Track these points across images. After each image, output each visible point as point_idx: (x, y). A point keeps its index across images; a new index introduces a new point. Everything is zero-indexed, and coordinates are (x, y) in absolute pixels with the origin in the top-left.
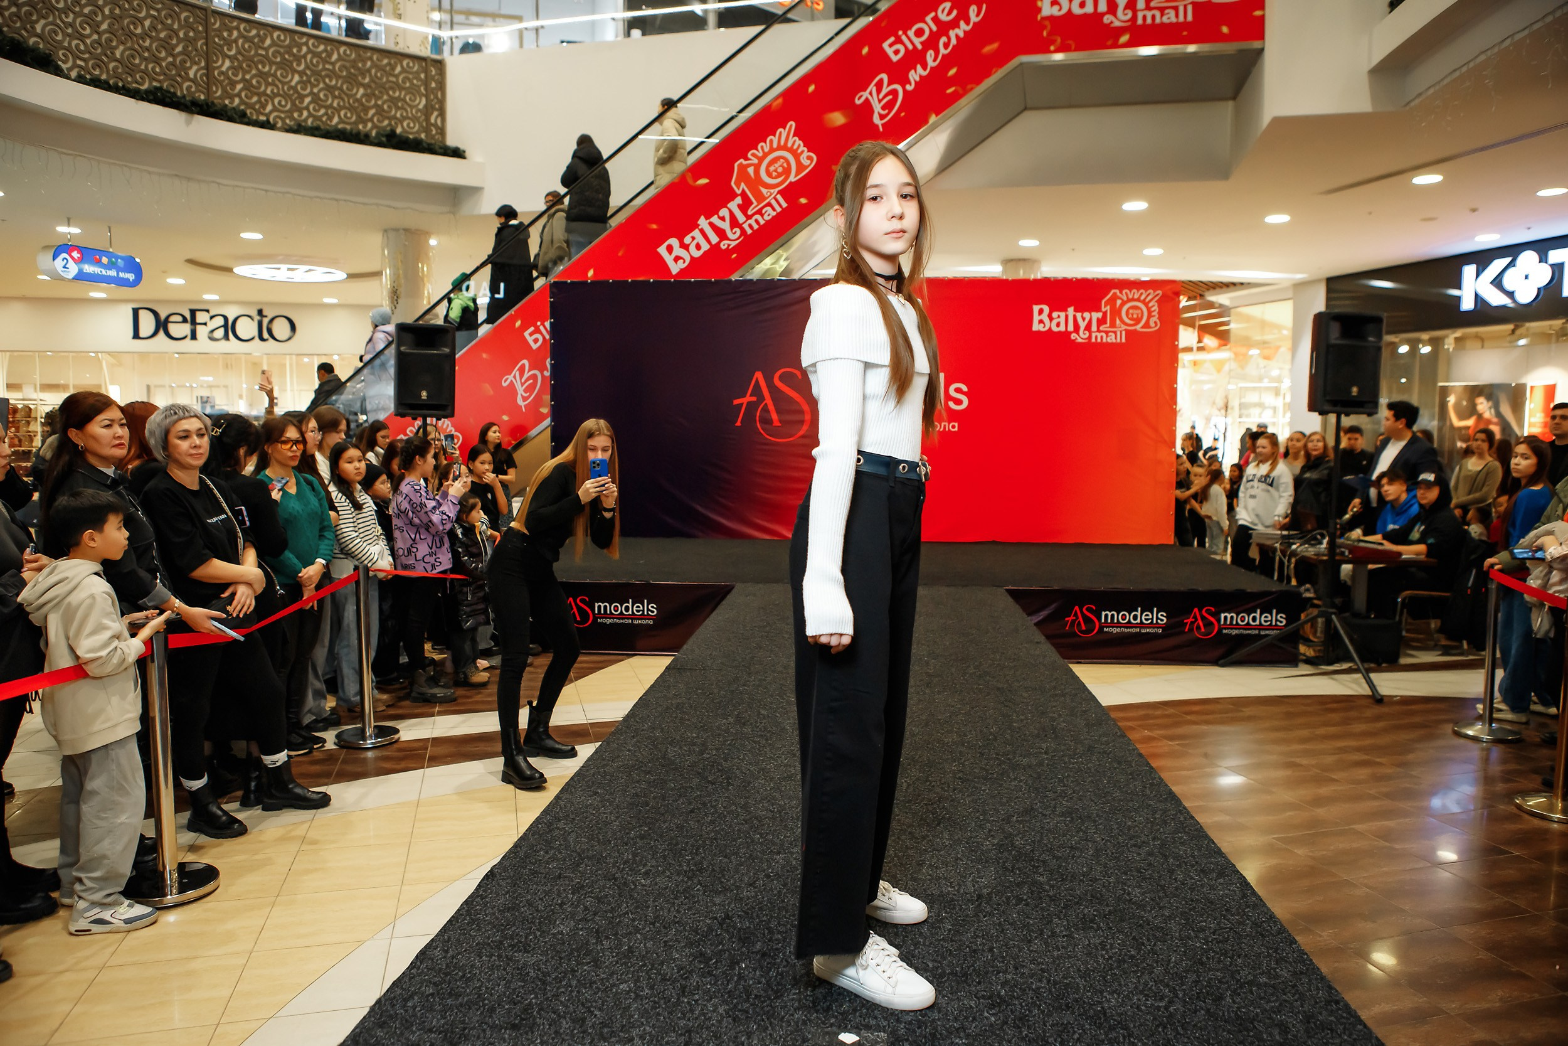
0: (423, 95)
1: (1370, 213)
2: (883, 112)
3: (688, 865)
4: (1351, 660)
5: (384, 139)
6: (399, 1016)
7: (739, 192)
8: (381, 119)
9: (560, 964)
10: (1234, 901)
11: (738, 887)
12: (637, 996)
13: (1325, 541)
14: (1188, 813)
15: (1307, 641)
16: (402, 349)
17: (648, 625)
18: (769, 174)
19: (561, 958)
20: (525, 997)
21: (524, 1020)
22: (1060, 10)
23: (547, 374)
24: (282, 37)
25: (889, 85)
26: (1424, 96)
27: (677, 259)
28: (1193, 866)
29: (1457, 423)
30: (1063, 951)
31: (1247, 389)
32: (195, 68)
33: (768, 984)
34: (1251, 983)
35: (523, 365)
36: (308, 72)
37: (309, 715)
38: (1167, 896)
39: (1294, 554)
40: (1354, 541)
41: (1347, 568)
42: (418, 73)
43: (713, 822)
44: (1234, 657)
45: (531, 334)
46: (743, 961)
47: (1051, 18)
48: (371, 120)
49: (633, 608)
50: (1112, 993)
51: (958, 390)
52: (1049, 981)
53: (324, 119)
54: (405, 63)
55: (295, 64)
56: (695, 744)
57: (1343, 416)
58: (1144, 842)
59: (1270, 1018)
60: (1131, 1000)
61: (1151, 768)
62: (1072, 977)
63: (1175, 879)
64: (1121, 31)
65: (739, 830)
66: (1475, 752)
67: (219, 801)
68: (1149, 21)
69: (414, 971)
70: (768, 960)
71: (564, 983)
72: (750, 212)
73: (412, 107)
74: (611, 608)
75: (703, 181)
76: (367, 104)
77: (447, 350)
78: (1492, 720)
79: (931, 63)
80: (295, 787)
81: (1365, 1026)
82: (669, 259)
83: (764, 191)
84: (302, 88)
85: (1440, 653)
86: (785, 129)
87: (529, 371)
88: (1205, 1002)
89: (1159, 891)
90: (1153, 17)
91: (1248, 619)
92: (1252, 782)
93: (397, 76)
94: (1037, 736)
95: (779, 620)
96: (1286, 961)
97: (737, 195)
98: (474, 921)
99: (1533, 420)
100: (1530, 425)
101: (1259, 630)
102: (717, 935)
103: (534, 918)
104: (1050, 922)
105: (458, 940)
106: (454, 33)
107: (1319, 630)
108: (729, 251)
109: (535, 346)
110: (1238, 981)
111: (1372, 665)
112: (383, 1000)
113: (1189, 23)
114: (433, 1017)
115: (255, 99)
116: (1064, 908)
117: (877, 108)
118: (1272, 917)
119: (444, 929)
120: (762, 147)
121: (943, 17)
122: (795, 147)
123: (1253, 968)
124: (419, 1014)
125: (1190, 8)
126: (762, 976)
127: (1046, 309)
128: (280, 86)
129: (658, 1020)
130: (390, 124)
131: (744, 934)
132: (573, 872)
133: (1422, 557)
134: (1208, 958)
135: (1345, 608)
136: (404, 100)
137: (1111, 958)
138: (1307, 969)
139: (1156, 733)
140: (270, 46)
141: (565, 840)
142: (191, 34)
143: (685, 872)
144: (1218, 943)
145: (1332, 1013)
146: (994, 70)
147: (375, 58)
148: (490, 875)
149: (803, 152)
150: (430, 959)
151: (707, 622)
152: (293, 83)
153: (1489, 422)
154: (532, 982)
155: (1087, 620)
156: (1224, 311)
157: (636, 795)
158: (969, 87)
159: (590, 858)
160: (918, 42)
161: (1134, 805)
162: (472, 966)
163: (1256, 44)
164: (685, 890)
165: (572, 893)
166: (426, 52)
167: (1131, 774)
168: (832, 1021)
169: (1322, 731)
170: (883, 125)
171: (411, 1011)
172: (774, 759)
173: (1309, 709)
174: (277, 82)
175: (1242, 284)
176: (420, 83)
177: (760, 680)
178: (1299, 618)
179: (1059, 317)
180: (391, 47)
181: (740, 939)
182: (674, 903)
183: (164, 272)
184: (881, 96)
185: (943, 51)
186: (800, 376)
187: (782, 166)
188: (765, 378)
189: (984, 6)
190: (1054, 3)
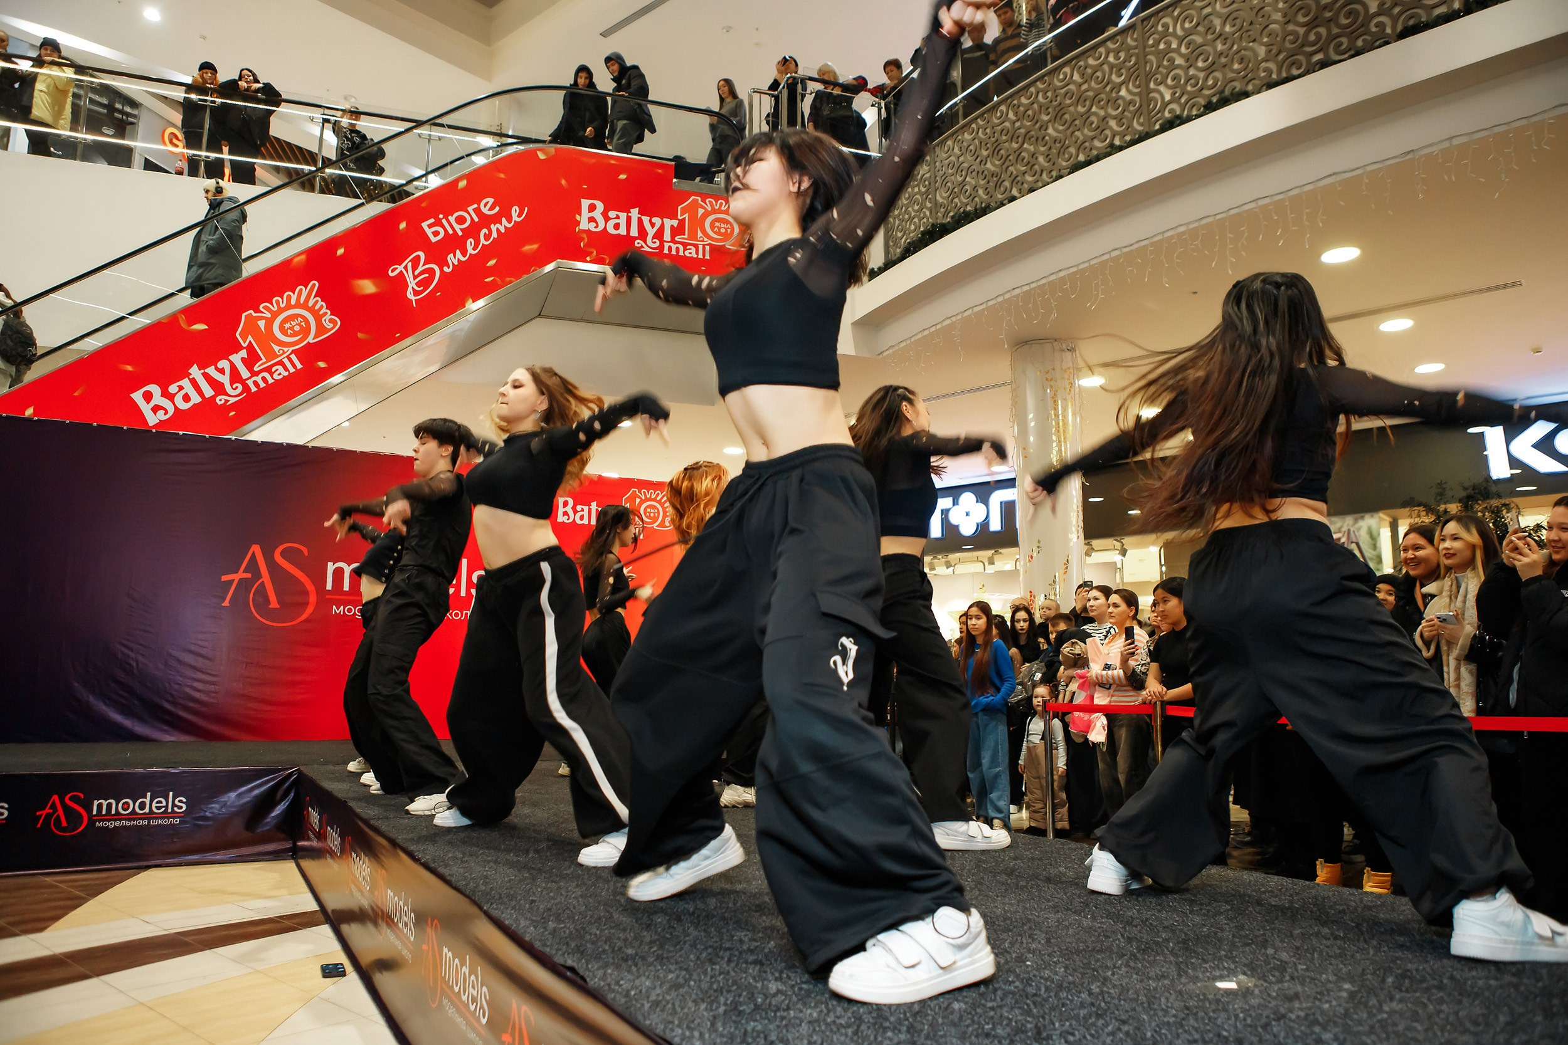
2: (419, 289)
7: (245, 345)
17: (172, 826)
18: (283, 331)
22: (596, 227)
25: (426, 263)
26: (897, 348)
27: (156, 409)
47: (588, 232)
49: (151, 803)
68: (674, 253)
72: (256, 369)
74: (118, 807)
75: (201, 327)
79: (470, 251)
82: (146, 408)
83: (276, 348)
86: (305, 287)
90: (678, 250)
97: (242, 348)
108: (226, 408)
117: (412, 283)
120: (277, 302)
121: (485, 211)
122: (317, 307)
125: (707, 248)
127: (571, 501)
146: (533, 269)
149: (325, 314)
158: (508, 279)
160: (459, 228)
170: (417, 301)
179: (582, 510)
184: (416, 273)
185: (483, 241)
186: (306, 554)
187: (299, 324)
188: (264, 552)
189: (526, 209)
190: (592, 220)
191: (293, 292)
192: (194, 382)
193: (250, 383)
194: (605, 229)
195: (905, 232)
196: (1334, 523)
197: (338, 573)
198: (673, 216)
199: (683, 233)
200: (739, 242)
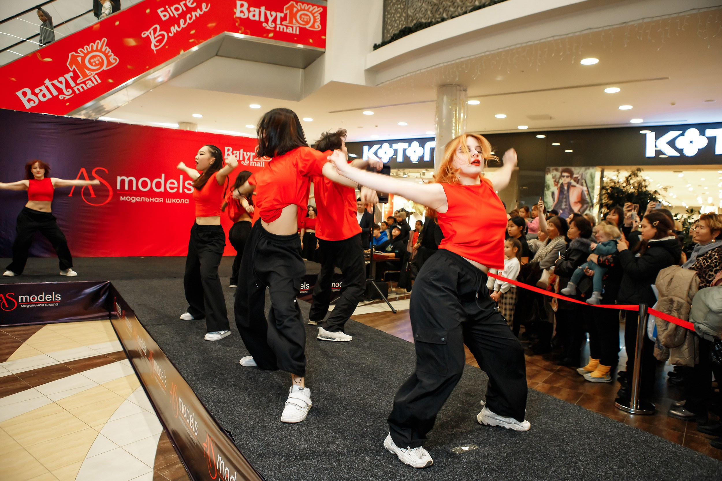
2: (156, 44)
7: (71, 70)
17: (55, 307)
18: (91, 63)
22: (244, 16)
25: (160, 30)
26: (385, 84)
27: (29, 100)
47: (240, 18)
49: (45, 297)
51: (189, 184)
64: (269, 31)
68: (281, 30)
72: (78, 82)
74: (30, 299)
75: (49, 60)
79: (182, 26)
82: (24, 100)
83: (87, 72)
86: (101, 41)
90: (283, 29)
91: (340, 285)
97: (70, 71)
108: (64, 101)
117: (154, 41)
120: (87, 48)
121: (189, 5)
122: (107, 52)
125: (298, 29)
127: (231, 149)
133: (394, 258)
146: (213, 36)
149: (111, 55)
158: (201, 41)
160: (176, 13)
163: (322, 50)
170: (156, 50)
179: (236, 153)
184: (156, 36)
185: (188, 21)
186: (107, 172)
187: (98, 60)
188: (87, 172)
189: (209, 5)
190: (242, 12)
191: (95, 44)
192: (47, 88)
193: (75, 89)
194: (248, 18)
195: (392, 27)
196: (575, 169)
197: (123, 182)
198: (282, 11)
199: (286, 20)
200: (313, 26)
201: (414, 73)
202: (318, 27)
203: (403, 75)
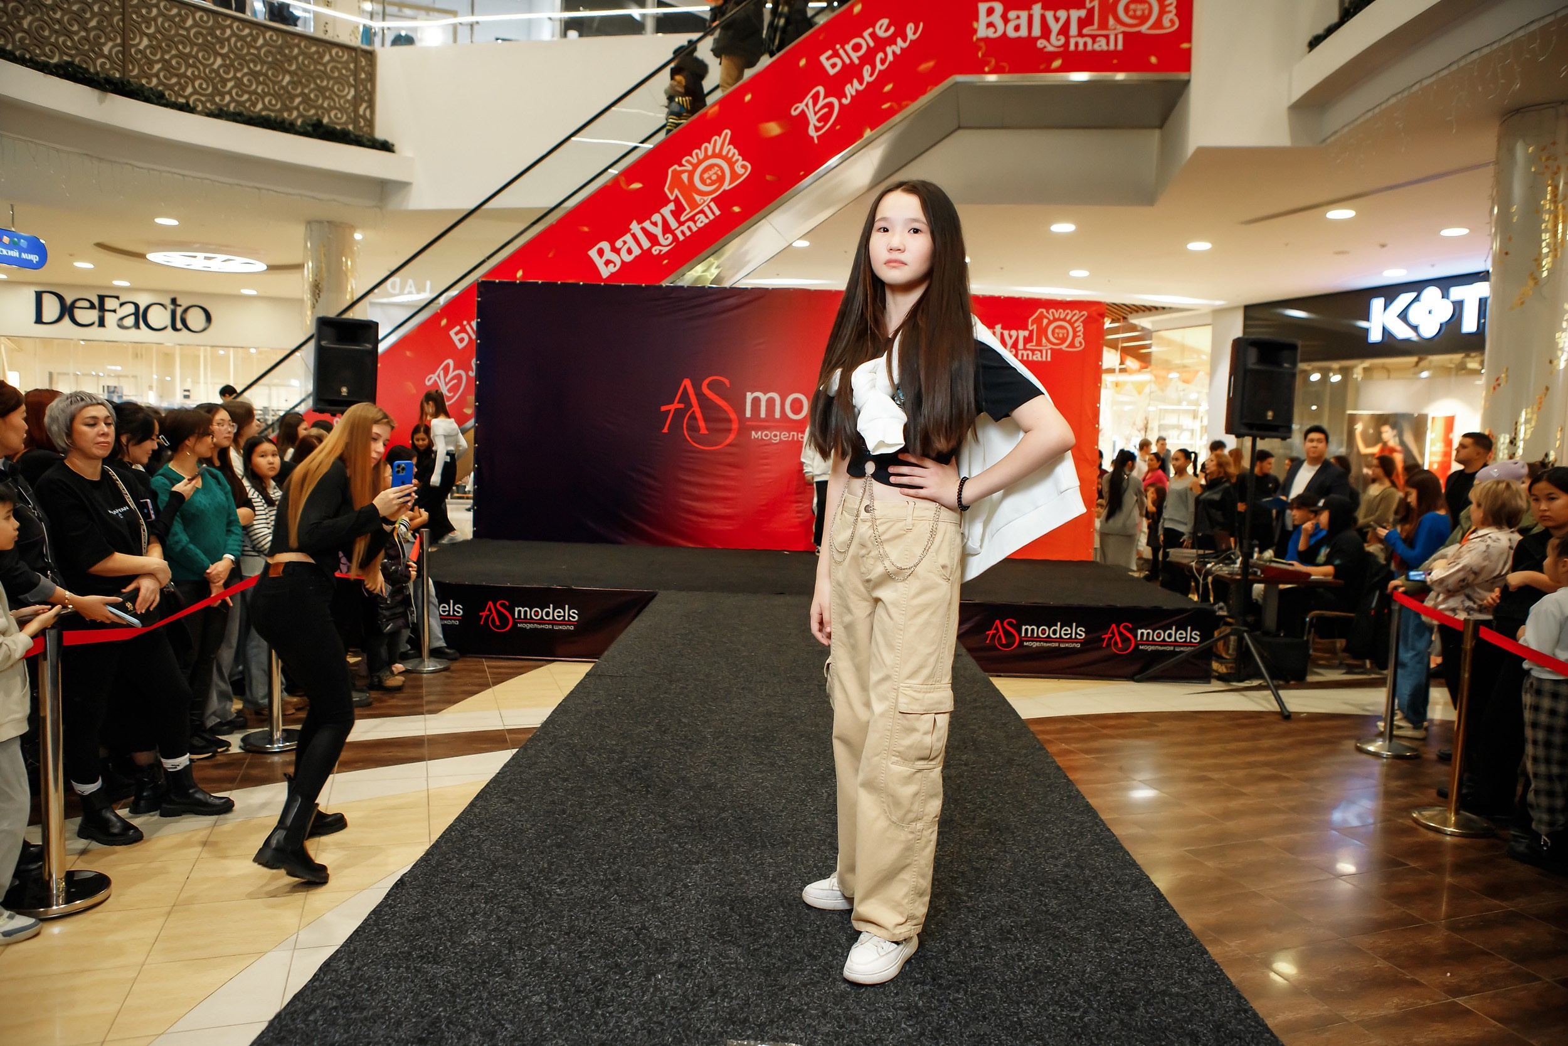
0: (352, 86)
1: (1287, 244)
2: (820, 125)
3: (605, 875)
4: (1261, 677)
5: (309, 129)
6: (299, 1031)
7: (672, 198)
8: (307, 107)
9: (471, 976)
10: (1148, 911)
11: (655, 897)
12: (550, 1008)
13: (1239, 561)
14: (1104, 825)
15: (1220, 659)
16: (323, 343)
17: (569, 630)
18: (703, 182)
19: (472, 970)
20: (433, 1010)
21: (431, 1033)
22: (995, 32)
23: (472, 374)
24: (205, 18)
25: (825, 97)
26: (1338, 135)
27: (608, 263)
28: (1108, 878)
29: (1364, 450)
30: (980, 962)
31: (1166, 411)
32: (110, 44)
33: (684, 995)
34: (1164, 993)
35: (448, 365)
36: (232, 56)
37: (213, 717)
38: (1083, 907)
39: (1208, 573)
40: (1266, 561)
41: (1258, 588)
42: (347, 62)
43: (628, 832)
44: (1151, 672)
45: (457, 334)
46: (659, 972)
47: (986, 40)
48: (297, 108)
49: (554, 613)
50: (1028, 1004)
52: (966, 993)
53: (247, 105)
54: (334, 52)
55: (217, 47)
56: (614, 752)
57: (1258, 439)
58: (1061, 854)
59: (1182, 1027)
60: (1046, 1010)
61: (1069, 780)
62: (989, 989)
63: (1092, 890)
64: (1053, 56)
65: (657, 840)
66: (1377, 769)
67: (114, 806)
68: (1081, 48)
69: (317, 984)
70: (685, 971)
71: (474, 995)
72: (682, 219)
73: (340, 97)
74: (531, 613)
75: (637, 186)
76: (293, 92)
77: (369, 346)
78: (1392, 737)
79: (867, 78)
80: (196, 792)
81: (1272, 1034)
82: (599, 263)
83: (698, 198)
84: (224, 72)
85: (1344, 671)
86: (720, 136)
87: (454, 371)
88: (1118, 1012)
89: (1075, 902)
90: (1085, 44)
91: (1164, 635)
92: (1165, 795)
93: (325, 65)
94: (958, 748)
95: (701, 628)
96: (1198, 972)
97: (670, 201)
98: (381, 931)
99: (1434, 449)
100: (1431, 454)
101: (1175, 646)
102: (633, 945)
103: (444, 928)
104: (968, 933)
105: (364, 951)
106: (386, 24)
107: (1231, 647)
108: (661, 257)
109: (460, 346)
110: (1151, 991)
111: (1281, 682)
112: (283, 1014)
113: (1120, 52)
114: (336, 1032)
115: (174, 80)
116: (981, 919)
117: (813, 120)
118: (1184, 928)
119: (351, 939)
120: (697, 154)
121: (881, 33)
122: (730, 155)
123: (1166, 978)
124: (321, 1029)
125: (1120, 37)
126: (678, 987)
128: (201, 68)
129: (571, 1033)
130: (316, 114)
131: (661, 945)
132: (486, 881)
133: (1330, 578)
134: (1122, 969)
135: (1255, 627)
136: (332, 90)
137: (1027, 968)
138: (1218, 979)
139: (1074, 746)
140: (192, 27)
141: (479, 848)
142: (107, 9)
143: (602, 881)
144: (1132, 953)
145: (1241, 1022)
146: (929, 88)
147: (302, 45)
148: (400, 884)
149: (737, 160)
150: (333, 971)
151: (629, 628)
152: (215, 67)
153: (1393, 450)
154: (442, 995)
155: (1008, 634)
156: (1146, 334)
157: (553, 802)
158: (904, 103)
159: (504, 867)
160: (855, 56)
161: (1051, 817)
162: (379, 978)
163: (1183, 76)
164: (602, 900)
165: (485, 903)
166: (356, 41)
167: (1049, 786)
168: (749, 1032)
169: (1233, 746)
170: (818, 137)
171: (312, 1025)
172: (694, 768)
173: (1220, 724)
174: (198, 64)
175: (1164, 308)
176: (349, 73)
177: (682, 688)
178: (1212, 636)
180: (320, 35)
181: (657, 949)
182: (590, 913)
183: (71, 255)
184: (817, 108)
185: (879, 67)
186: (728, 385)
187: (716, 173)
188: (694, 386)
189: (921, 25)
190: (990, 25)
191: (709, 143)
192: (634, 236)
193: (678, 232)
194: (1005, 33)
197: (756, 401)
198: (1080, 5)
199: (1092, 24)
200: (1158, 24)
201: (1406, 94)
202: (1170, 22)
203: (1381, 104)
